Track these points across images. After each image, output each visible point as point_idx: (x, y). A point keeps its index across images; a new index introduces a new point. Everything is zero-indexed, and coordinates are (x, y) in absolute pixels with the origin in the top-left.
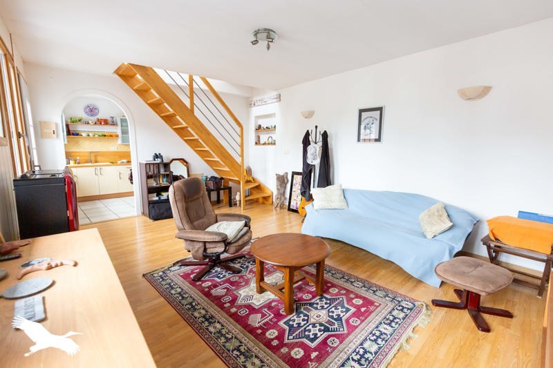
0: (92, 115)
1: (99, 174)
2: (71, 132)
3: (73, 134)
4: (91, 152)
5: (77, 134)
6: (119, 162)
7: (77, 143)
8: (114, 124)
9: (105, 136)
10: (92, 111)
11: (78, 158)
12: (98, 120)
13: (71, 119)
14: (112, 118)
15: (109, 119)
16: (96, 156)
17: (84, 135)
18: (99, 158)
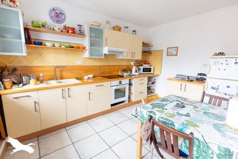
0: (58, 22)
1: (67, 96)
2: (33, 41)
3: (35, 43)
4: (57, 67)
5: (41, 44)
6: (86, 77)
7: (40, 55)
8: (81, 34)
9: (72, 47)
10: (58, 16)
11: (41, 75)
12: (65, 27)
13: (33, 23)
14: (80, 26)
15: (77, 28)
16: (61, 71)
17: (49, 44)
18: (65, 74)
